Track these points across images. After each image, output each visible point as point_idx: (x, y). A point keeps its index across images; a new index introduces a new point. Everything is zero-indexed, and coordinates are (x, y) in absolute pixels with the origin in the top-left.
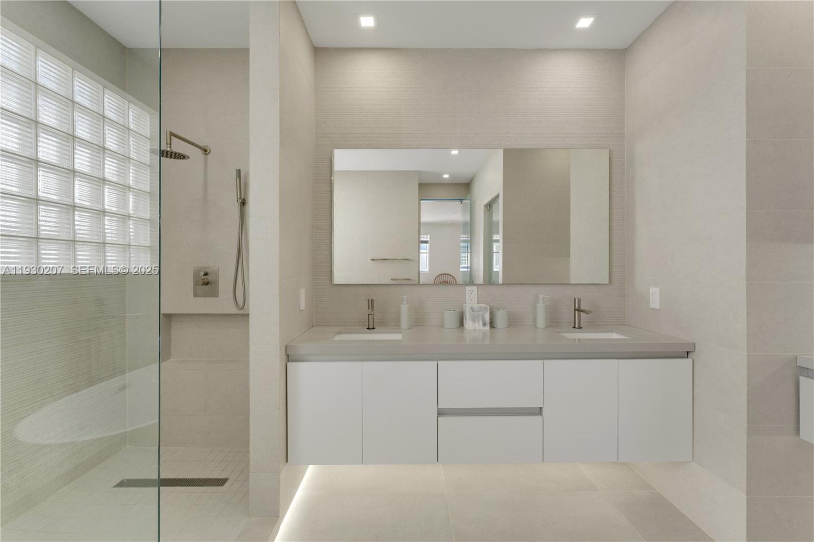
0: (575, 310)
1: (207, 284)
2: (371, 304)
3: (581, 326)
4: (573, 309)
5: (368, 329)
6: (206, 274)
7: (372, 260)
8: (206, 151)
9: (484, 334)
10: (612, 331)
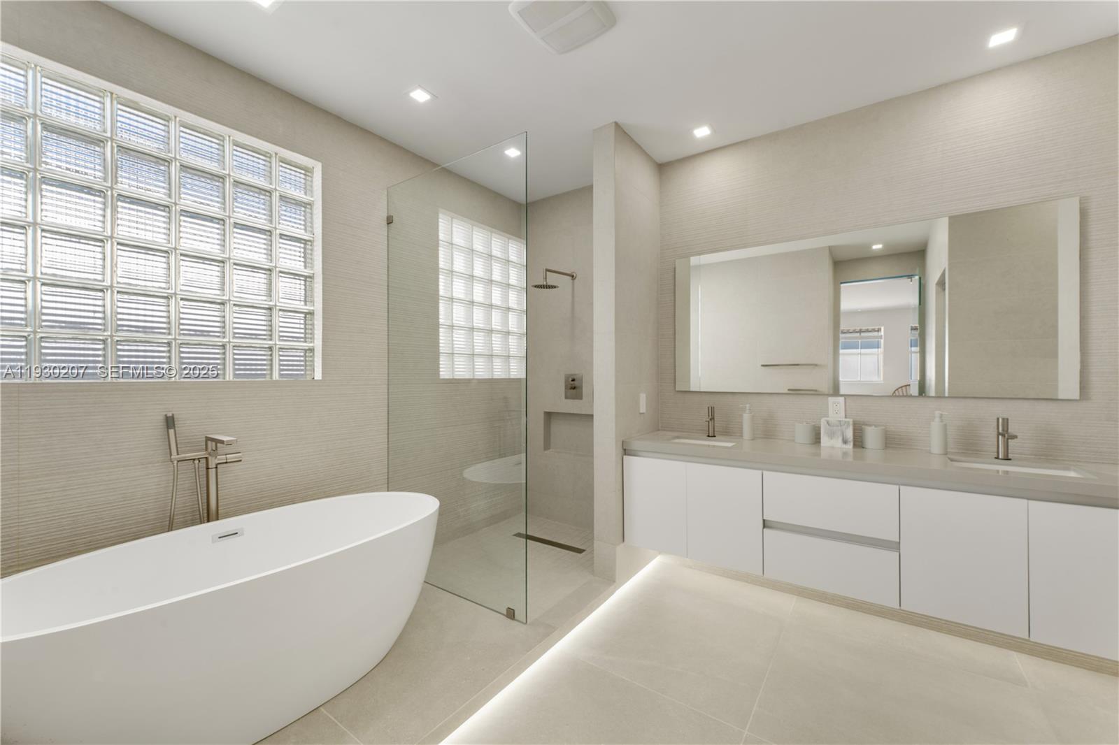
0: (999, 434)
1: (574, 388)
2: (712, 411)
3: (1010, 457)
4: (996, 433)
5: (709, 436)
6: (573, 380)
7: (763, 366)
8: (573, 276)
9: (845, 454)
10: (1067, 469)
